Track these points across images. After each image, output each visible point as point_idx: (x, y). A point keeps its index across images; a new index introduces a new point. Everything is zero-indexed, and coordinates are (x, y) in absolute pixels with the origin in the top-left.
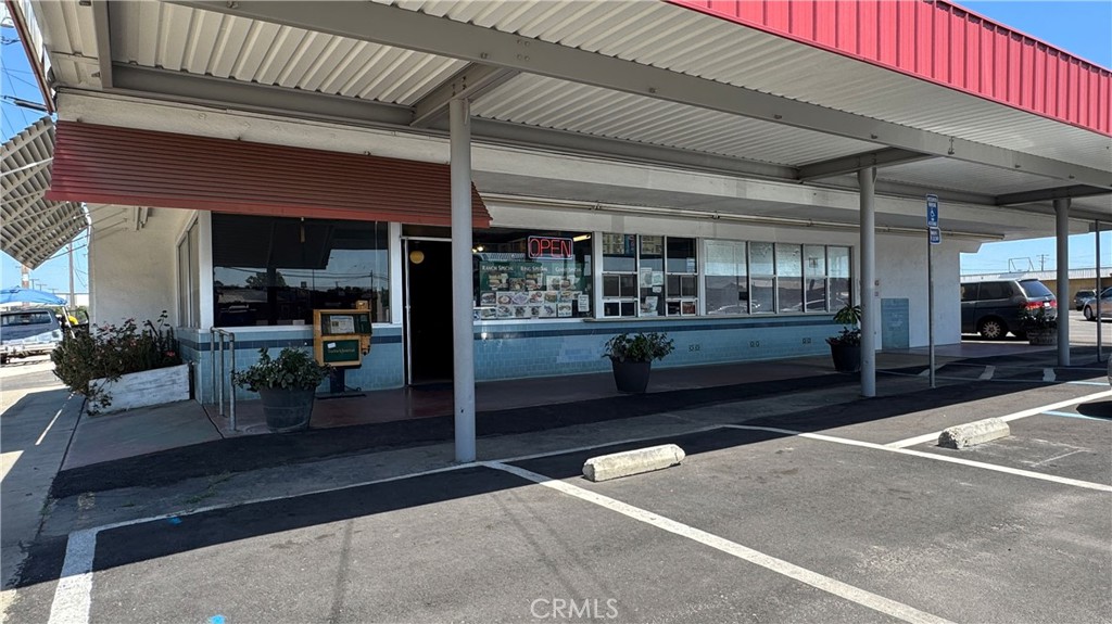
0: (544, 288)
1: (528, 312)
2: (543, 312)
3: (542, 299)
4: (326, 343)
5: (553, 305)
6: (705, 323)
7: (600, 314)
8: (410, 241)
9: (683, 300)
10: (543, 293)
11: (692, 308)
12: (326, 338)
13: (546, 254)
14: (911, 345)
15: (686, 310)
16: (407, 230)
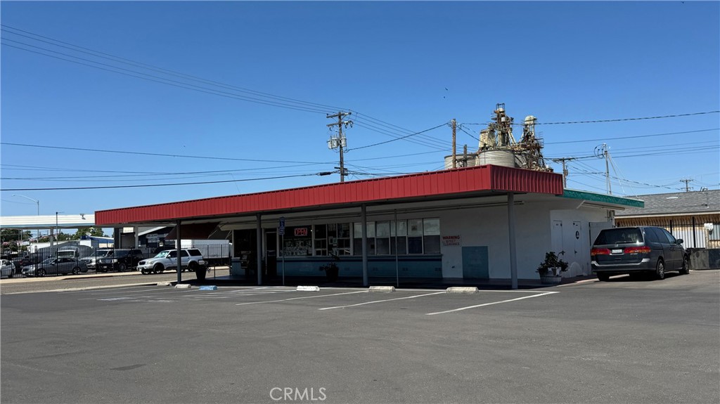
5: (301, 251)
6: (352, 258)
7: (314, 254)
9: (345, 249)
13: (300, 234)
14: (491, 277)
15: (346, 253)
16: (266, 230)
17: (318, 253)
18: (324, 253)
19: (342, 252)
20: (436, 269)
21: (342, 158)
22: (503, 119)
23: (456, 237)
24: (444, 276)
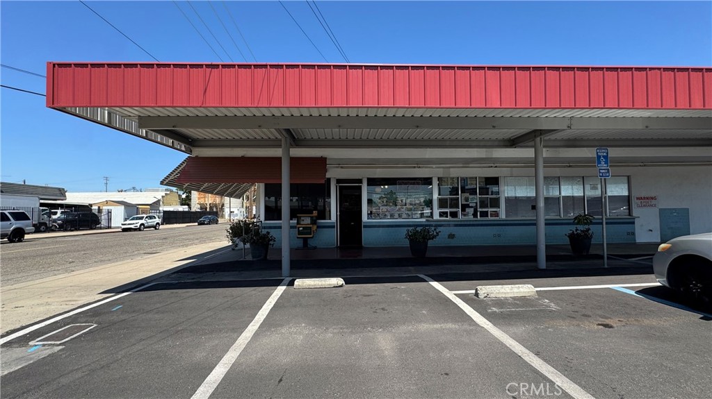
0: (406, 205)
1: (397, 216)
2: (404, 216)
3: (404, 210)
4: (299, 228)
5: (409, 213)
6: (505, 222)
7: (436, 217)
8: (340, 186)
9: (490, 210)
10: (405, 207)
11: (496, 214)
12: (299, 226)
15: (492, 216)
16: (339, 181)
17: (441, 214)
18: (454, 215)
19: (484, 214)
20: (628, 234)
23: (652, 198)
24: (637, 241)
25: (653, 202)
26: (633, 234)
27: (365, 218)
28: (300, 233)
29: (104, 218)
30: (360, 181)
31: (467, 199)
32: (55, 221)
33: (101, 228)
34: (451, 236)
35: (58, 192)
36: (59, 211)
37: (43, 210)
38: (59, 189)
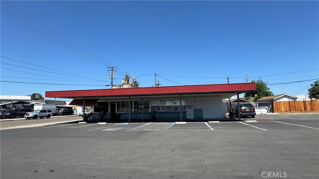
2: (126, 111)
6: (151, 113)
7: (133, 111)
9: (147, 109)
10: (126, 109)
13: (127, 104)
14: (203, 118)
15: (148, 111)
16: (111, 103)
17: (135, 111)
18: (138, 111)
19: (145, 111)
20: (184, 116)
21: (112, 81)
22: (128, 77)
24: (187, 118)
25: (192, 107)
26: (186, 116)
27: (116, 112)
28: (100, 115)
29: (75, 111)
30: (115, 102)
31: (141, 107)
32: (60, 112)
33: (73, 115)
34: (137, 116)
35: (63, 102)
36: (63, 109)
37: (57, 109)
38: (64, 101)
